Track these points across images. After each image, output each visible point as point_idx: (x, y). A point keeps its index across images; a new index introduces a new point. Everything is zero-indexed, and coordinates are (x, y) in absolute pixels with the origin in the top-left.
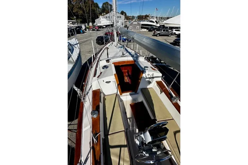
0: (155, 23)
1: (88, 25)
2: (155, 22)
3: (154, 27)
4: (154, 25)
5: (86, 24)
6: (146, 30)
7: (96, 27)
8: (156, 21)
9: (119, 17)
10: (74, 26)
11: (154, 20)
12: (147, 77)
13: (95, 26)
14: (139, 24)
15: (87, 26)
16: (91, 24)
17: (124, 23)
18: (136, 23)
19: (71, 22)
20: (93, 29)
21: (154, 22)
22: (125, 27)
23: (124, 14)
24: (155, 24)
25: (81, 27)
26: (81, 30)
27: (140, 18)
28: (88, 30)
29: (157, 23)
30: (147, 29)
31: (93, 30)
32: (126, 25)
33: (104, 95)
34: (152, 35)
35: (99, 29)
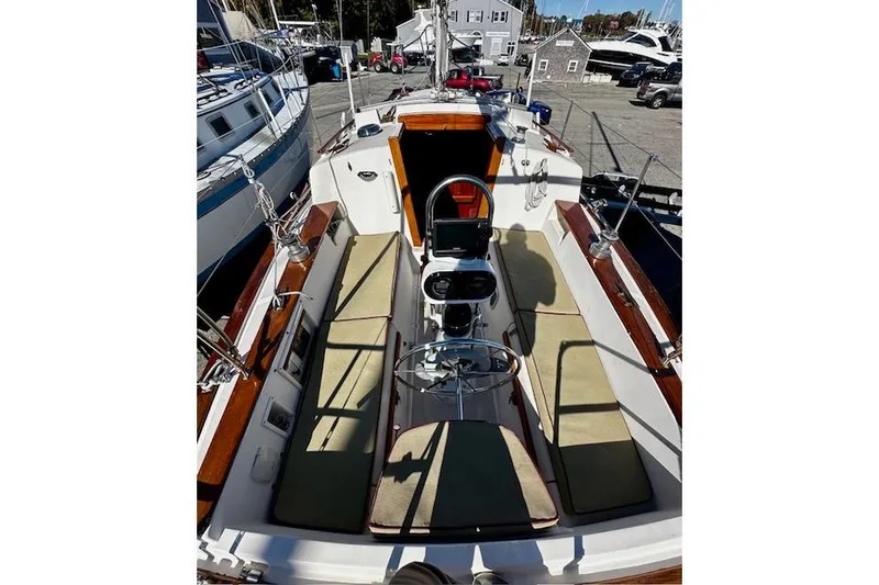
0: (659, 46)
1: (367, 47)
2: (657, 42)
3: (650, 67)
4: (648, 59)
5: (360, 44)
6: (607, 79)
7: (396, 55)
8: (663, 40)
9: (500, 16)
10: (310, 45)
11: (654, 35)
12: (520, 173)
13: (393, 51)
14: (580, 50)
15: (361, 52)
16: (377, 45)
17: (516, 46)
18: (570, 43)
19: (300, 30)
20: (382, 66)
21: (654, 45)
22: (518, 63)
23: (526, 7)
24: (654, 52)
25: (337, 54)
26: (334, 64)
27: (596, 26)
28: (362, 68)
29: (666, 47)
30: (616, 74)
31: (384, 70)
32: (525, 57)
33: (354, 232)
34: (633, 103)
35: (409, 68)
